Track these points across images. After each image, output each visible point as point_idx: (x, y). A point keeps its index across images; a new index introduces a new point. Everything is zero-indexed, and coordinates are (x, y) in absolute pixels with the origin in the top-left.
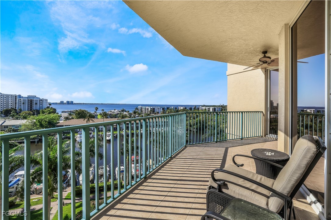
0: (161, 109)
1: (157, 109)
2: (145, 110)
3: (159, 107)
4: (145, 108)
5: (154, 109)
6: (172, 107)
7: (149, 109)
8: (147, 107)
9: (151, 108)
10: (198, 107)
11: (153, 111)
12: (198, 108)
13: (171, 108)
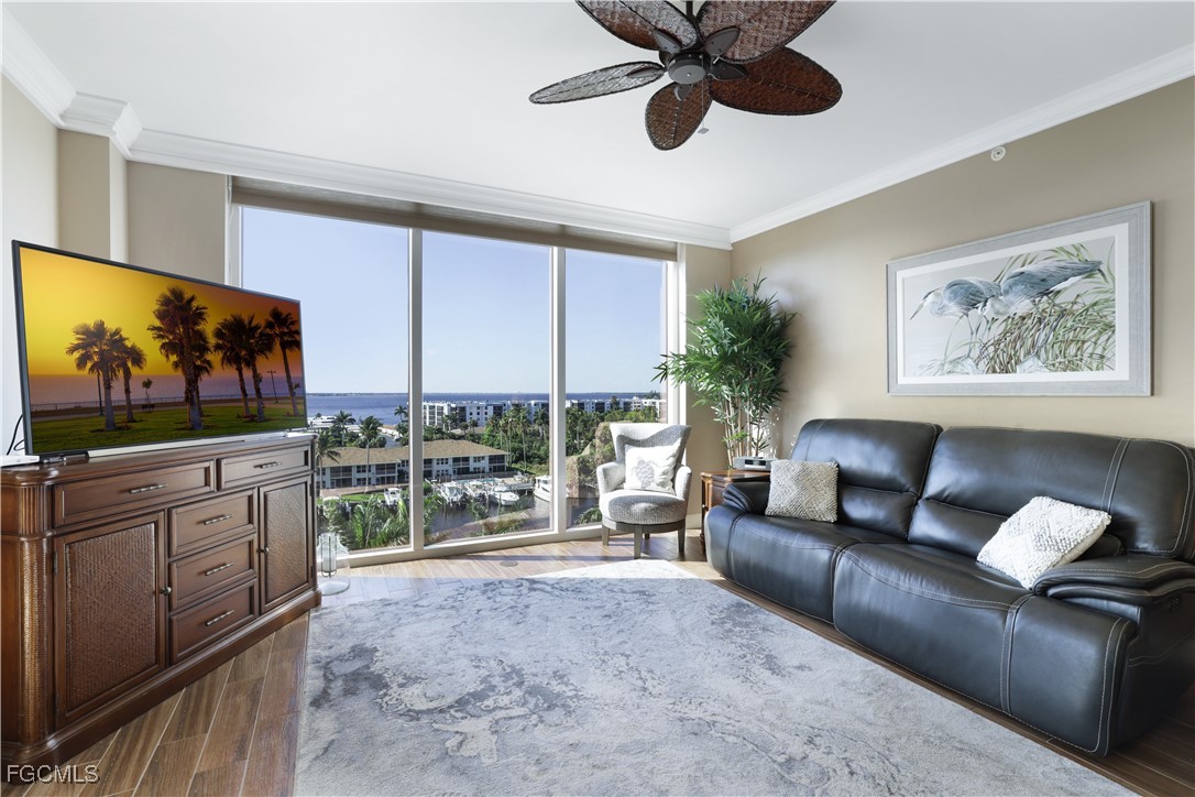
0: (490, 410)
1: (475, 411)
2: (432, 413)
3: (482, 403)
4: (432, 408)
5: (463, 409)
6: (533, 402)
7: (446, 412)
8: (437, 405)
9: (453, 406)
10: (627, 400)
11: (459, 416)
12: (626, 404)
13: (530, 405)
